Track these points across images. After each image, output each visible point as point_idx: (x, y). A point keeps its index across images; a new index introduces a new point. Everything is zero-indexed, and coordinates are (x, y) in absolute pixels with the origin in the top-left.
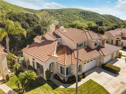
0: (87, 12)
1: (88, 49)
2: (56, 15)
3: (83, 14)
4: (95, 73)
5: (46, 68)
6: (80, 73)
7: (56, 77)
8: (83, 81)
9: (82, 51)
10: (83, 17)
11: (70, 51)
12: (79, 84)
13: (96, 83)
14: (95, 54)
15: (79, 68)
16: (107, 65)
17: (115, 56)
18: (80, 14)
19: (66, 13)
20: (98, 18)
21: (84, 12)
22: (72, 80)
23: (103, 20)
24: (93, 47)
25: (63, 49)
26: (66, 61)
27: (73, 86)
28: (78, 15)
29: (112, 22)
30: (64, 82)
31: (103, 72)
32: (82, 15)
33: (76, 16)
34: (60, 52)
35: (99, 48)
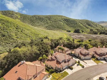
0: (69, 20)
1: (65, 62)
2: (46, 21)
3: (67, 21)
4: (67, 69)
5: (54, 68)
6: (63, 70)
7: (57, 70)
8: (63, 71)
9: (63, 63)
10: (66, 24)
11: (60, 63)
12: (62, 72)
13: (66, 72)
14: (67, 64)
15: (62, 68)
16: (70, 67)
17: (74, 63)
18: (64, 21)
19: (53, 20)
20: (77, 25)
21: (67, 19)
22: (61, 71)
23: (81, 26)
24: (67, 61)
25: (58, 63)
26: (59, 66)
27: (61, 73)
28: (63, 22)
29: (87, 28)
30: (59, 72)
31: (69, 69)
32: (65, 22)
33: (61, 22)
34: (57, 63)
35: (68, 61)
